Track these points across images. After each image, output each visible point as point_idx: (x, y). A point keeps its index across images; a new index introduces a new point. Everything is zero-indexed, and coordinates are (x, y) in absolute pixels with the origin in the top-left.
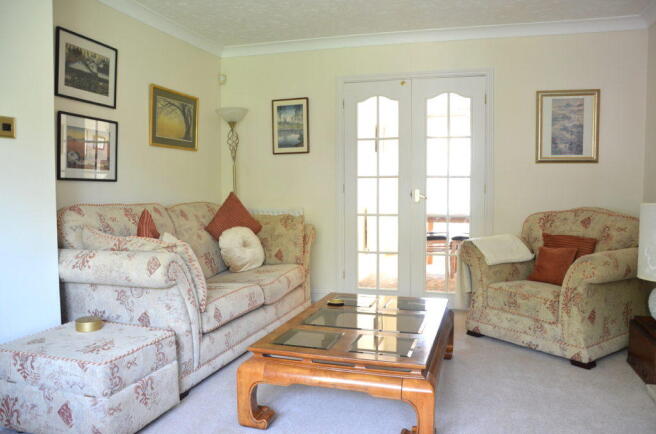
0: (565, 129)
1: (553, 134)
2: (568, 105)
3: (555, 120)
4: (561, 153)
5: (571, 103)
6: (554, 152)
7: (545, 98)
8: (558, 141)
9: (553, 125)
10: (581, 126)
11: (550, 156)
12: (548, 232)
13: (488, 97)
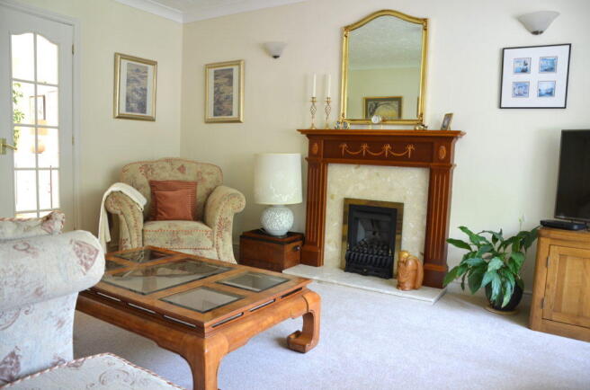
0: (135, 90)
1: (127, 93)
2: (138, 70)
3: (128, 81)
4: (132, 111)
5: (141, 69)
6: (127, 110)
7: (123, 61)
8: (130, 100)
9: (127, 85)
10: (146, 90)
11: (125, 113)
12: (151, 178)
13: (75, 48)
